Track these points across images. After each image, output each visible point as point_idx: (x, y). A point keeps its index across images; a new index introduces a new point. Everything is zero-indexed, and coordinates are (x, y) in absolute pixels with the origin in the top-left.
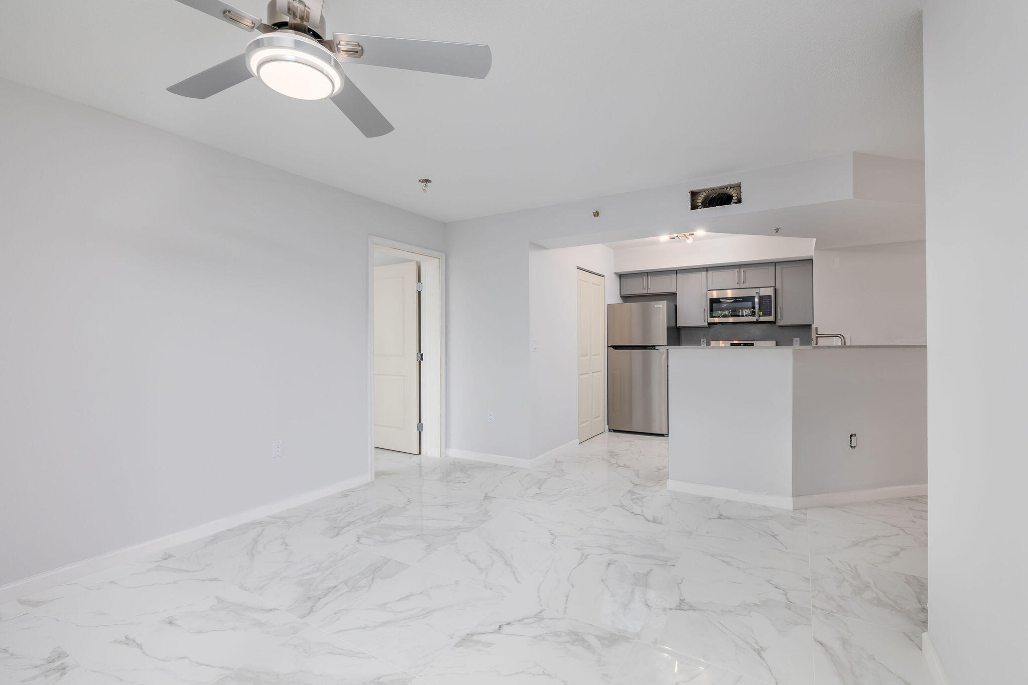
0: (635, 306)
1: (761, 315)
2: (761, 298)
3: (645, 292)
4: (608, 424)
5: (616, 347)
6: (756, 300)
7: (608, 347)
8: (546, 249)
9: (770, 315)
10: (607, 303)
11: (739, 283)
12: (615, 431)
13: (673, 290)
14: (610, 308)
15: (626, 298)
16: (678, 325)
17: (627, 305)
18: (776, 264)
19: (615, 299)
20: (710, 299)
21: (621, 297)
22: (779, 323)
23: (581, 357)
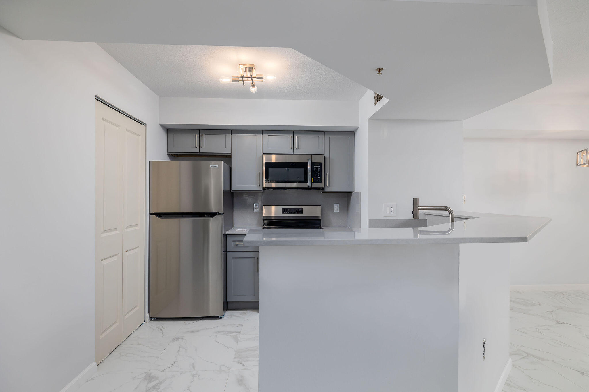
0: (185, 165)
1: (313, 181)
2: (313, 164)
3: (196, 151)
4: (149, 312)
5: (160, 215)
6: (309, 167)
7: (151, 214)
8: (20, 38)
9: (320, 182)
10: (149, 160)
11: (293, 148)
12: (158, 319)
13: (227, 151)
14: (154, 166)
15: (174, 156)
16: (233, 189)
17: (176, 163)
18: (325, 132)
19: (160, 155)
20: (266, 163)
21: (168, 155)
22: (327, 190)
23: (103, 233)
